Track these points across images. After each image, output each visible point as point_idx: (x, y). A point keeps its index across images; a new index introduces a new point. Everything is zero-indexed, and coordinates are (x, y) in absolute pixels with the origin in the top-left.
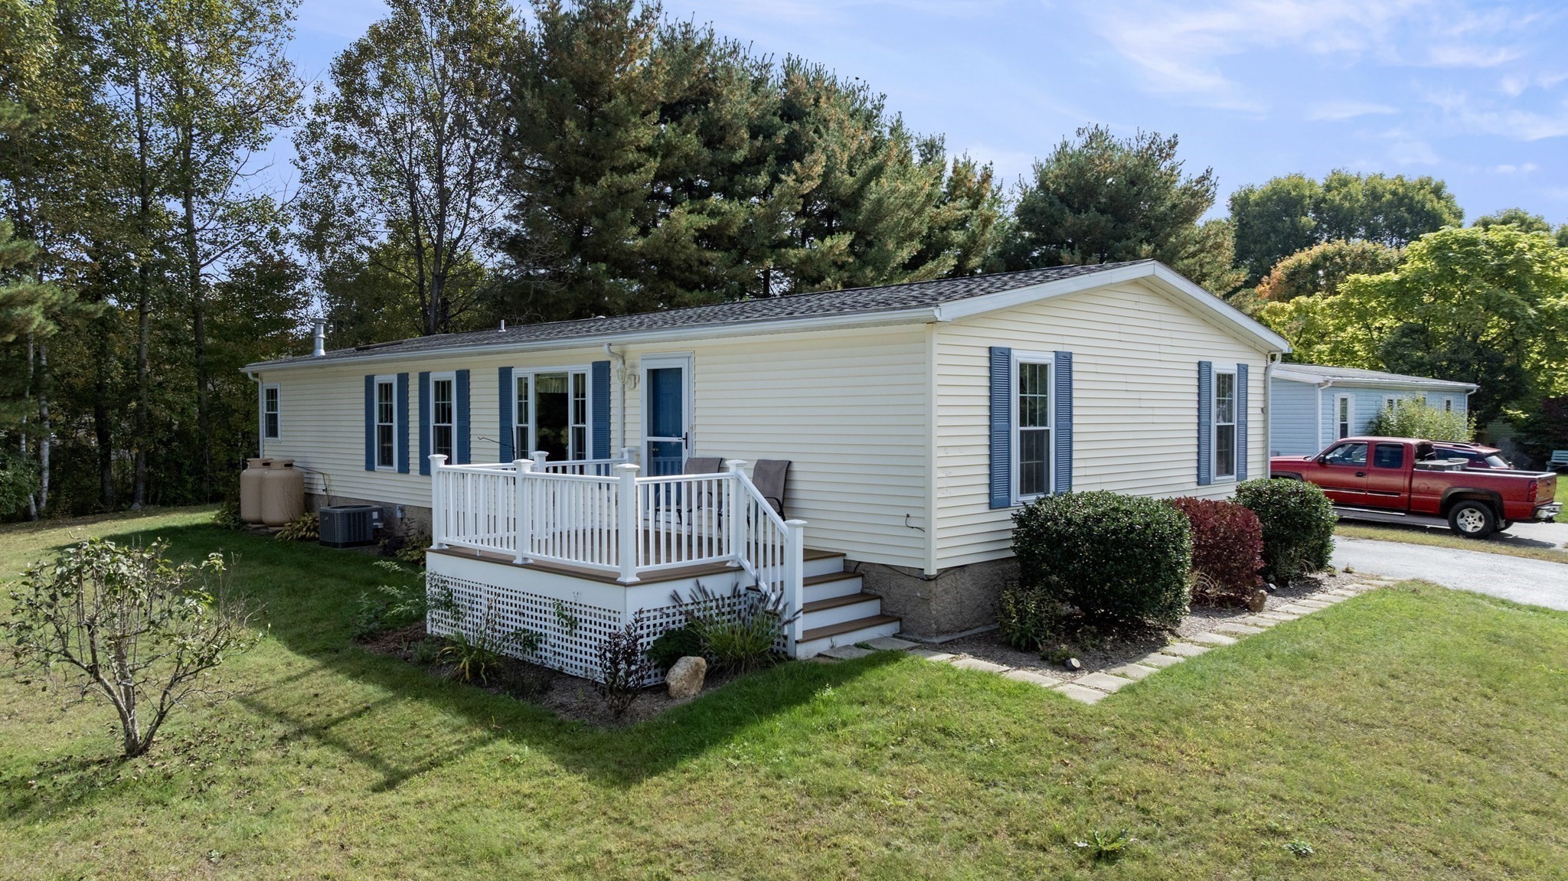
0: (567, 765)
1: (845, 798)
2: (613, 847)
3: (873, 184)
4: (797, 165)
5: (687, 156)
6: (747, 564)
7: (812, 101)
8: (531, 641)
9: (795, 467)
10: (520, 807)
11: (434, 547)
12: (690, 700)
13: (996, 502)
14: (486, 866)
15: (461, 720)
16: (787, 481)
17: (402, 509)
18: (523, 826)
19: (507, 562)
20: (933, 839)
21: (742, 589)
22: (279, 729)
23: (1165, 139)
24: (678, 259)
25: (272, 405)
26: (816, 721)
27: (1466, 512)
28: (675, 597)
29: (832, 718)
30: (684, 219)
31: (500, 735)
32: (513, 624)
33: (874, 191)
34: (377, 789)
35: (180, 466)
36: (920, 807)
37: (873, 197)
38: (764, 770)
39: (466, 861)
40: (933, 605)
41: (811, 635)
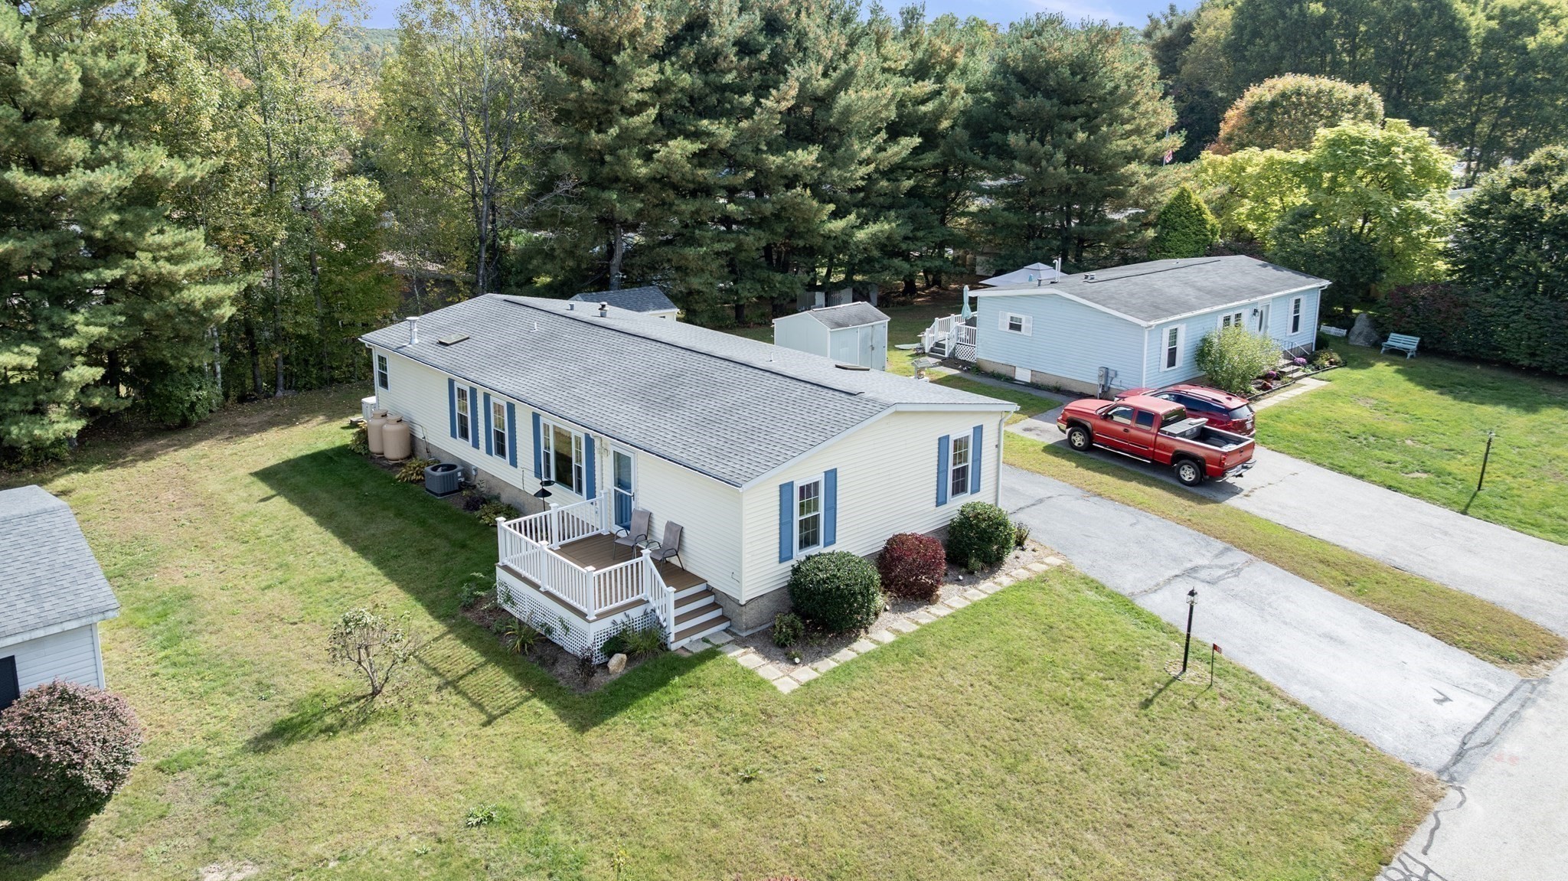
0: (560, 717)
1: (665, 744)
2: (574, 764)
3: (842, 93)
4: (774, 92)
5: (682, 90)
6: (651, 599)
7: (793, 16)
8: (549, 631)
9: (685, 531)
10: (541, 739)
11: (500, 564)
12: (618, 676)
13: (784, 556)
14: (527, 770)
15: (516, 684)
16: (681, 535)
17: (476, 470)
18: (542, 749)
19: (536, 587)
20: (690, 768)
21: (649, 611)
22: (435, 680)
23: (1113, 25)
24: (676, 177)
25: (383, 367)
26: (666, 699)
27: (1186, 467)
28: (614, 623)
29: (673, 697)
30: (679, 148)
31: (534, 696)
32: (540, 619)
33: (844, 99)
34: (484, 725)
35: (306, 362)
36: (691, 750)
37: (843, 103)
38: (638, 726)
39: (521, 768)
40: (744, 617)
41: (680, 636)
